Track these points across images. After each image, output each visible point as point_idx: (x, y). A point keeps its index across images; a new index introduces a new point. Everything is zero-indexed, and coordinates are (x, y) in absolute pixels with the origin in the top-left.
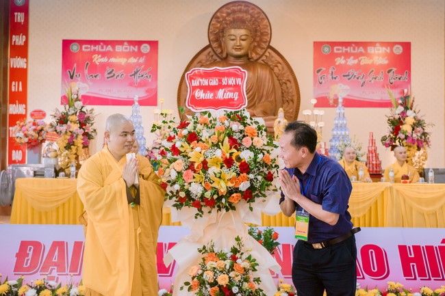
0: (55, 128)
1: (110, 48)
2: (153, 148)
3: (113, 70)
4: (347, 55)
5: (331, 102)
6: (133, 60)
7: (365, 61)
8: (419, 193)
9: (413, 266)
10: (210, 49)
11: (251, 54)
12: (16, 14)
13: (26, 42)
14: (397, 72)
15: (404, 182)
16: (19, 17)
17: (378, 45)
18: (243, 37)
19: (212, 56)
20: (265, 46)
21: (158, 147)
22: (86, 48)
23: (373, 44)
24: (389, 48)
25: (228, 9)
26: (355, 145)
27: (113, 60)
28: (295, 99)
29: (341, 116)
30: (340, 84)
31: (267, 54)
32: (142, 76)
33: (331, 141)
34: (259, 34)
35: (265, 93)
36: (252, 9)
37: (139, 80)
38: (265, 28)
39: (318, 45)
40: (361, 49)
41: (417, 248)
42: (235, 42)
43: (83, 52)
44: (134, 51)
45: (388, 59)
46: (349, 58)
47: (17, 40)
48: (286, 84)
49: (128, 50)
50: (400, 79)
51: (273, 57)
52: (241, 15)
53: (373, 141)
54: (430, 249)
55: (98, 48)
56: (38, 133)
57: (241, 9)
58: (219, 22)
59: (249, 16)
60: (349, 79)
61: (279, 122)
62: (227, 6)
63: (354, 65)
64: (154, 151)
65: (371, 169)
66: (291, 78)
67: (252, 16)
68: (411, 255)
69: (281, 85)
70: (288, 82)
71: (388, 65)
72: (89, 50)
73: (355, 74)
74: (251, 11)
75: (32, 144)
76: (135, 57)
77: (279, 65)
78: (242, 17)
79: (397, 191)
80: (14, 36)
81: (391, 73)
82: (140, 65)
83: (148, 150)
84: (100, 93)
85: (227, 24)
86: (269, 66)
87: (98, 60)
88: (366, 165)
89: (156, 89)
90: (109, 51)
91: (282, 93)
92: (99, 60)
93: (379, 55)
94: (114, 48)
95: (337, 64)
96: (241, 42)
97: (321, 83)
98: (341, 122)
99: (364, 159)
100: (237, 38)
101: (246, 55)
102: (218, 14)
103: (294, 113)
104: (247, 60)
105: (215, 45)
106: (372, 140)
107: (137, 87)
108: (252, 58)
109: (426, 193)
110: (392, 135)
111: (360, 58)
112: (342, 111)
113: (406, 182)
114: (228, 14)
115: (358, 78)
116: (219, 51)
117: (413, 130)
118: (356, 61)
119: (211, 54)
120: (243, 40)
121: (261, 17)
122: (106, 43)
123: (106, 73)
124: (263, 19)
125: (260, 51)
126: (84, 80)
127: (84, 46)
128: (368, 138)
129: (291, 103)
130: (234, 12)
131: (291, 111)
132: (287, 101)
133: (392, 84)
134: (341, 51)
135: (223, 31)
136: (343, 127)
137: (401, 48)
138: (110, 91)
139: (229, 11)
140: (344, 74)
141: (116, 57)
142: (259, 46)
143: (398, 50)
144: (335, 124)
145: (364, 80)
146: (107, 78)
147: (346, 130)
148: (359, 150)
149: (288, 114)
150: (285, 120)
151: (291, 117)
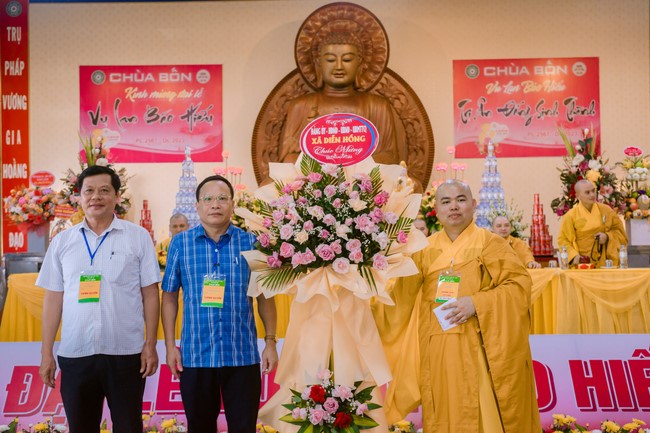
0: (69, 198)
1: (150, 77)
3: (156, 110)
4: (503, 80)
5: (481, 149)
6: (185, 95)
7: (530, 87)
8: (604, 282)
9: (591, 390)
10: (298, 76)
11: (360, 82)
12: (9, 28)
13: (26, 71)
14: (578, 103)
15: (582, 268)
16: (14, 33)
17: (549, 62)
18: (347, 57)
19: (302, 85)
20: (379, 68)
22: (115, 78)
23: (541, 61)
24: (566, 67)
25: (323, 14)
26: (512, 214)
27: (155, 95)
28: (427, 147)
29: (492, 170)
30: (493, 123)
31: (383, 80)
32: (200, 117)
34: (370, 51)
36: (360, 14)
37: (194, 124)
38: (379, 43)
39: (460, 65)
40: (525, 70)
41: (597, 365)
42: (334, 63)
43: (111, 83)
44: (186, 81)
45: (565, 83)
46: (506, 84)
47: (12, 68)
49: (177, 80)
50: (583, 113)
51: (392, 85)
52: (343, 24)
53: (539, 208)
54: (616, 365)
55: (132, 77)
56: (43, 207)
57: (343, 14)
58: (310, 35)
59: (355, 25)
60: (507, 115)
61: (400, 182)
62: (322, 11)
63: (514, 93)
65: (537, 249)
66: (419, 115)
67: (360, 25)
68: (588, 374)
69: (405, 126)
70: (416, 123)
71: (565, 93)
72: (119, 80)
73: (516, 107)
74: (358, 17)
75: (34, 222)
76: (188, 91)
77: (400, 96)
78: (346, 26)
79: (572, 280)
80: (7, 62)
81: (570, 104)
82: (196, 101)
84: (138, 144)
85: (322, 37)
86: (387, 98)
87: (133, 95)
88: (530, 242)
89: (221, 136)
90: (149, 82)
91: (407, 138)
92: (135, 96)
93: (550, 77)
94: (156, 77)
95: (489, 92)
96: (344, 63)
97: (465, 122)
98: (492, 179)
99: (527, 233)
100: (338, 58)
101: (352, 84)
102: (310, 23)
103: (425, 168)
104: (354, 92)
105: (305, 69)
106: (538, 205)
107: (192, 134)
108: (361, 87)
109: (614, 283)
110: (567, 197)
111: (522, 84)
112: (494, 163)
113: (586, 267)
114: (324, 23)
115: (520, 114)
116: (312, 77)
117: (598, 189)
118: (517, 88)
119: (299, 83)
120: (347, 61)
121: (373, 25)
122: (145, 69)
123: (146, 115)
124: (376, 28)
125: (372, 77)
126: (113, 126)
127: (112, 75)
128: (532, 202)
130: (333, 19)
131: (421, 164)
133: (571, 120)
134: (494, 74)
135: (316, 47)
136: (494, 187)
137: (584, 67)
138: (152, 141)
139: (325, 18)
140: (500, 108)
141: (159, 91)
142: (371, 69)
143: (580, 70)
144: (484, 183)
145: (529, 116)
146: (148, 122)
147: (499, 192)
148: (519, 221)
149: (416, 170)
150: (409, 179)
151: (421, 174)
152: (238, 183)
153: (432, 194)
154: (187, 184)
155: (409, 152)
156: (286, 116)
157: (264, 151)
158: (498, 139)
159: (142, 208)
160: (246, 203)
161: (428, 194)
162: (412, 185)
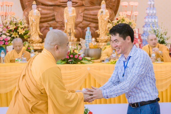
26: (161, 31)
29: (152, 6)
33: (144, 27)
61: (102, 12)
98: (151, 12)
103: (116, 2)
136: (152, 16)
147: (155, 18)
148: (165, 35)
149: (111, 4)
150: (107, 11)
151: (114, 6)
152: (10, 11)
153: (119, 19)
160: (14, 23)
161: (117, 19)
162: (108, 14)
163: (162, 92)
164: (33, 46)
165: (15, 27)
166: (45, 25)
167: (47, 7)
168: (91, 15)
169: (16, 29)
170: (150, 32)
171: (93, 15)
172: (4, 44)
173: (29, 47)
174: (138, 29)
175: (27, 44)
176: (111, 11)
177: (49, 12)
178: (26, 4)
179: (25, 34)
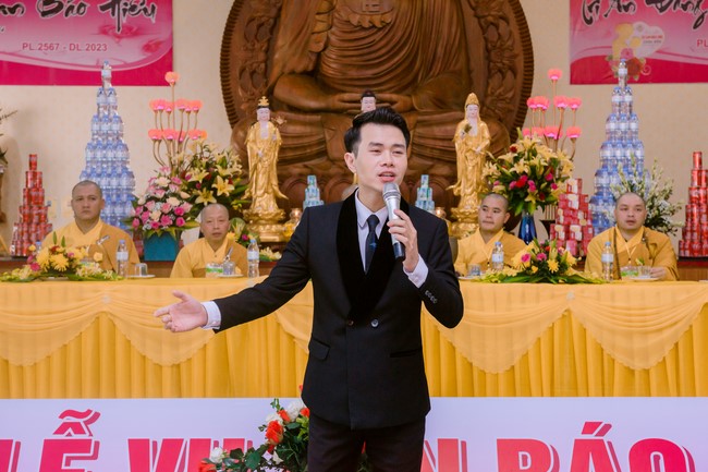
2: (150, 199)
21: (160, 195)
26: (653, 186)
28: (520, 63)
30: (636, 24)
32: (133, 8)
33: (598, 174)
35: (440, 51)
37: (124, 20)
48: (497, 27)
60: (662, 10)
61: (468, 129)
64: (152, 206)
65: (696, 246)
66: (509, 11)
69: (484, 31)
70: (502, 24)
83: (135, 204)
84: (27, 52)
88: (684, 234)
89: (171, 39)
91: (488, 50)
97: (589, 22)
98: (623, 126)
99: (678, 220)
106: (700, 171)
107: (119, 37)
112: (628, 98)
115: (685, 7)
129: (509, 75)
131: (510, 95)
132: (500, 71)
136: (626, 139)
138: (51, 47)
144: (609, 132)
145: (700, 12)
146: (44, 14)
147: (634, 146)
148: (666, 199)
150: (483, 125)
151: (510, 111)
152: (192, 128)
154: (105, 127)
155: (490, 75)
156: (280, 9)
157: (243, 71)
158: (643, 52)
159: (26, 167)
160: (204, 161)
161: (514, 150)
162: (487, 134)
163: (647, 372)
164: (258, 233)
165: (205, 174)
166: (296, 169)
167: (301, 117)
168: (435, 139)
169: (209, 182)
170: (616, 189)
171: (443, 140)
172: (174, 225)
173: (245, 232)
174: (580, 180)
175: (240, 226)
176: (496, 127)
177: (308, 130)
178: (242, 107)
179: (236, 195)
